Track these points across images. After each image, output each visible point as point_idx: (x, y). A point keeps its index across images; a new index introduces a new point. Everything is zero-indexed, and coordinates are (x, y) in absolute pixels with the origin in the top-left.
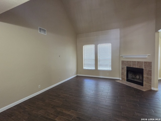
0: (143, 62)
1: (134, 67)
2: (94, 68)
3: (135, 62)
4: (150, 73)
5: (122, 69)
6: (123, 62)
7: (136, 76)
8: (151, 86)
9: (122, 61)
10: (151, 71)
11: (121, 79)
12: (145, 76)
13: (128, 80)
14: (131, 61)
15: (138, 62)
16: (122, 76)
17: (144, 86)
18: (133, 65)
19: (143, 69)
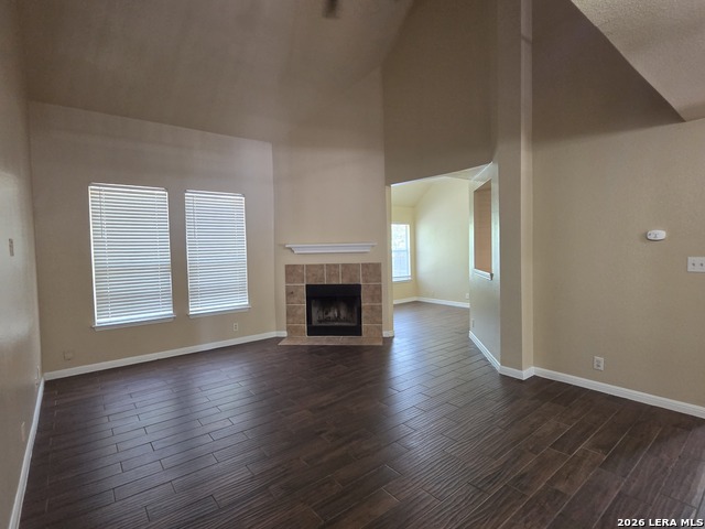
0: (358, 264)
1: (334, 283)
2: (165, 311)
3: (336, 266)
4: (377, 294)
5: (290, 294)
6: (291, 271)
7: (327, 313)
8: (380, 330)
9: (287, 266)
10: (379, 288)
11: (284, 334)
12: (365, 303)
13: (312, 331)
14: (322, 266)
15: (345, 266)
16: (291, 320)
17: (364, 335)
18: (329, 275)
19: (358, 287)
